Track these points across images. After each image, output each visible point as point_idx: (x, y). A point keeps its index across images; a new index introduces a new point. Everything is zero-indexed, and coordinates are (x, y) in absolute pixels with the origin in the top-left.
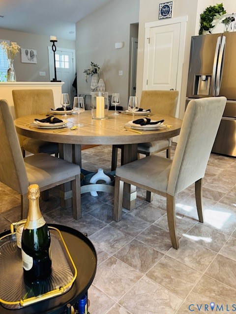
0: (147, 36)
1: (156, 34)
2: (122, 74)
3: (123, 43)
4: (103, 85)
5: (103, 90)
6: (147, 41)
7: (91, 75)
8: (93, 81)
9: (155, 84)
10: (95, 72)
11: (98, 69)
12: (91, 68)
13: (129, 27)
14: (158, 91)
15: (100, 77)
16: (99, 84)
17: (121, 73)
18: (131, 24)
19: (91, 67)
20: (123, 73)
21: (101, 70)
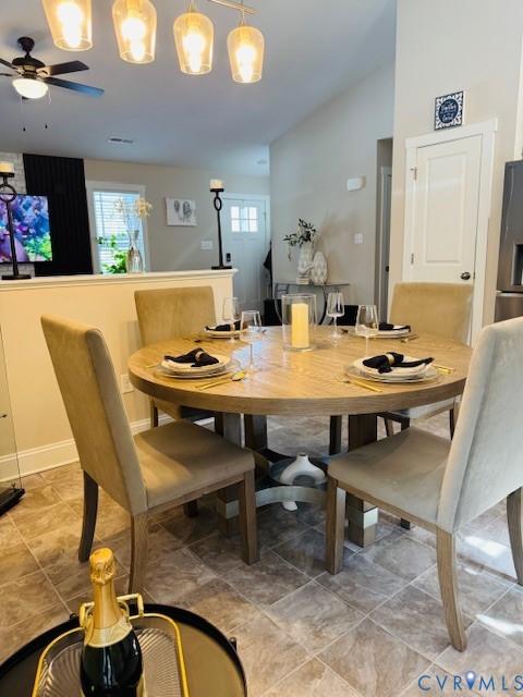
0: (410, 164)
1: (430, 159)
2: (361, 241)
3: (364, 179)
4: (323, 263)
5: (322, 274)
6: (410, 175)
7: (298, 244)
8: (302, 256)
9: (428, 262)
10: (307, 238)
11: (312, 232)
12: (300, 231)
13: (374, 146)
14: (430, 284)
15: (315, 249)
16: (316, 263)
17: (359, 238)
18: (379, 141)
19: (299, 229)
20: (364, 239)
21: (318, 234)
